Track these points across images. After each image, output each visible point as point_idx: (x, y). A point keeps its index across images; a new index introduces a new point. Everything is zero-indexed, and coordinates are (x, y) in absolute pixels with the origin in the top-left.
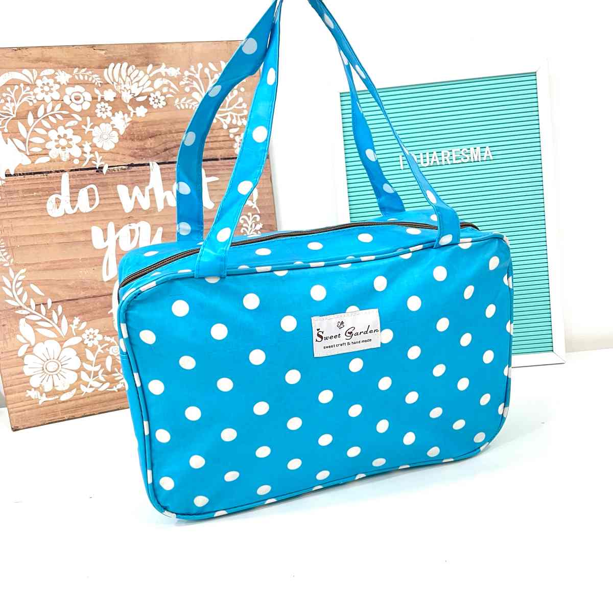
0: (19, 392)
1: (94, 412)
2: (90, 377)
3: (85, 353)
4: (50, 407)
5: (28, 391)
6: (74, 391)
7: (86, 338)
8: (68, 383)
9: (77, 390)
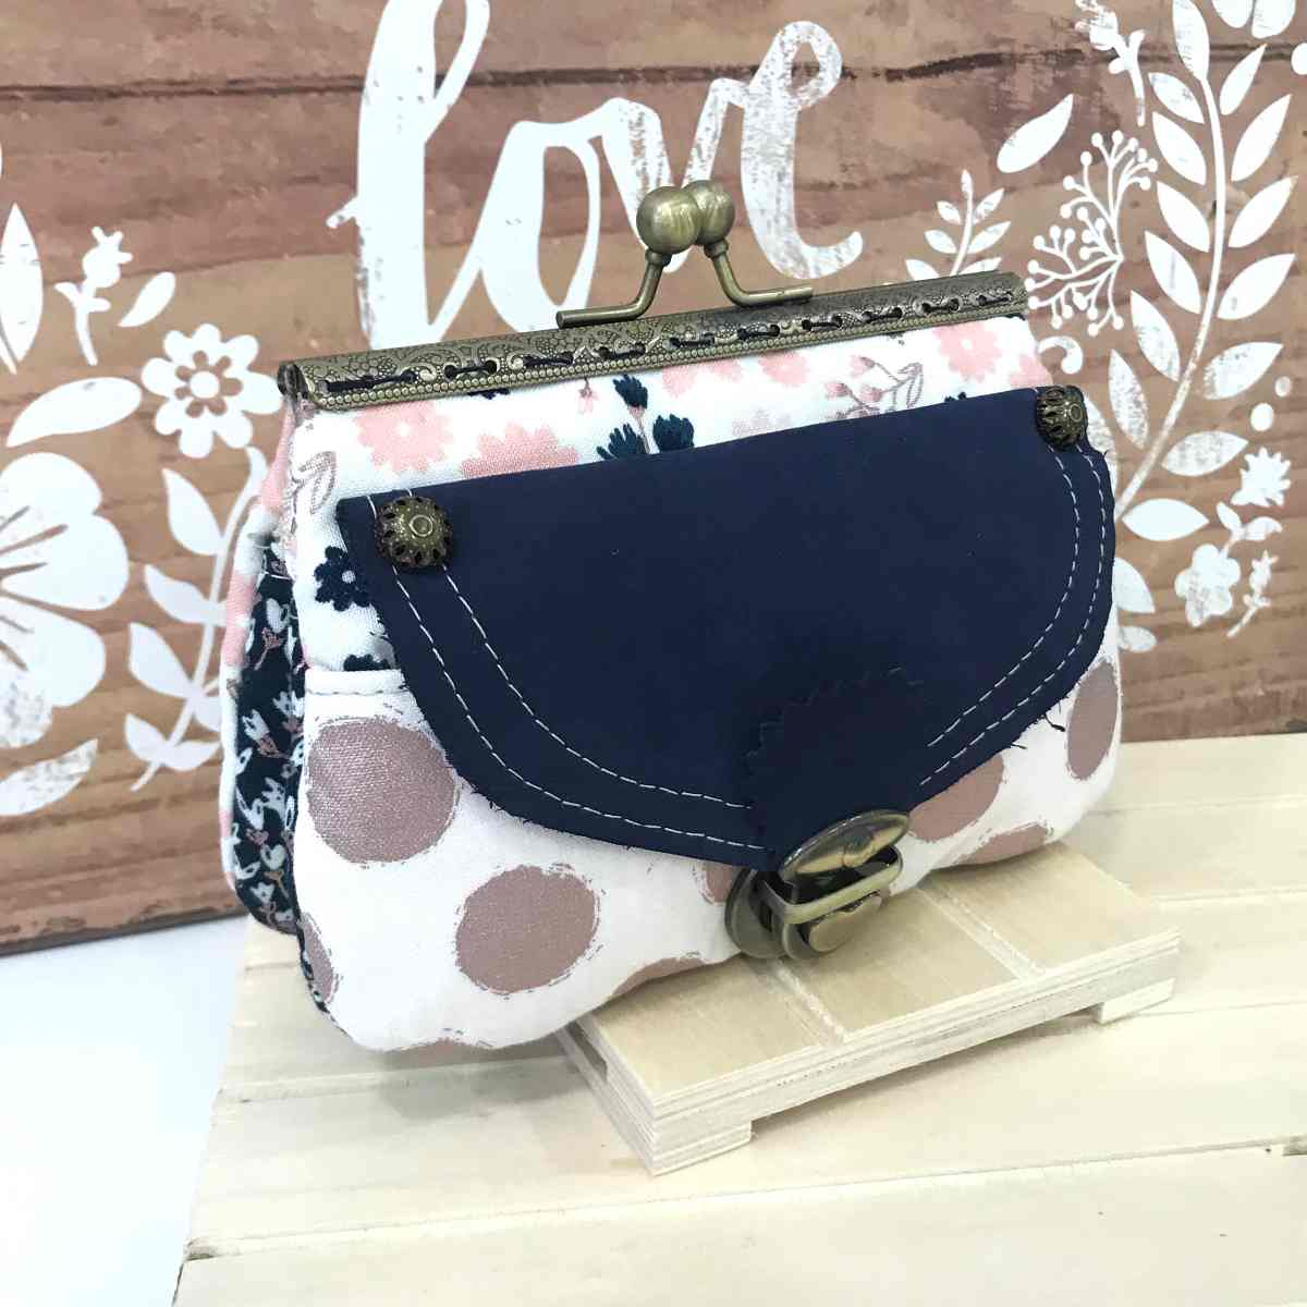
2: (190, 671)
3: (162, 499)
6: (81, 760)
7: (170, 394)
8: (39, 699)
9: (101, 749)
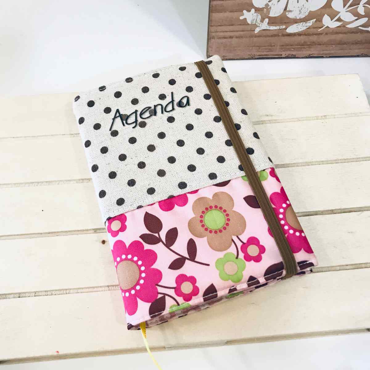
0: (231, 12)
1: (323, 54)
2: (345, 6)
4: (268, 38)
5: (245, 12)
8: (308, 9)
9: (316, 21)
